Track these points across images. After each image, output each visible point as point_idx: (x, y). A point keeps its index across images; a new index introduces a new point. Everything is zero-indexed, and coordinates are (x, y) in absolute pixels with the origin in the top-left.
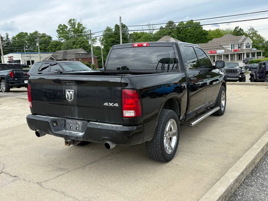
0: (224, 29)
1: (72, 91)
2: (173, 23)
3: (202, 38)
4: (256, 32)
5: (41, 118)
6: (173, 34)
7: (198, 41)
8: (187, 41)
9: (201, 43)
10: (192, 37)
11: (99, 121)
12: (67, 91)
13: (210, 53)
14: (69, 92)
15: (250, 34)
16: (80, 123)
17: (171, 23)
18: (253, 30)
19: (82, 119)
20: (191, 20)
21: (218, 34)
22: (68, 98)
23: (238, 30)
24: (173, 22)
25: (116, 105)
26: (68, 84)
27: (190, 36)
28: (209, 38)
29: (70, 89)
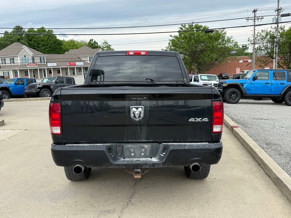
0: (79, 41)
1: (142, 108)
2: (22, 29)
3: (57, 48)
4: (109, 46)
5: (74, 148)
6: (23, 41)
7: (53, 51)
8: (40, 51)
9: (56, 54)
10: (46, 47)
11: (178, 140)
12: (132, 108)
13: (69, 65)
14: (137, 108)
15: (105, 48)
16: (146, 146)
17: (18, 29)
18: (107, 44)
19: (152, 141)
20: (42, 27)
21: (73, 45)
22: (135, 117)
23: (92, 43)
24: (22, 27)
25: (206, 120)
26: (136, 99)
27: (43, 45)
28: (64, 49)
29: (138, 105)
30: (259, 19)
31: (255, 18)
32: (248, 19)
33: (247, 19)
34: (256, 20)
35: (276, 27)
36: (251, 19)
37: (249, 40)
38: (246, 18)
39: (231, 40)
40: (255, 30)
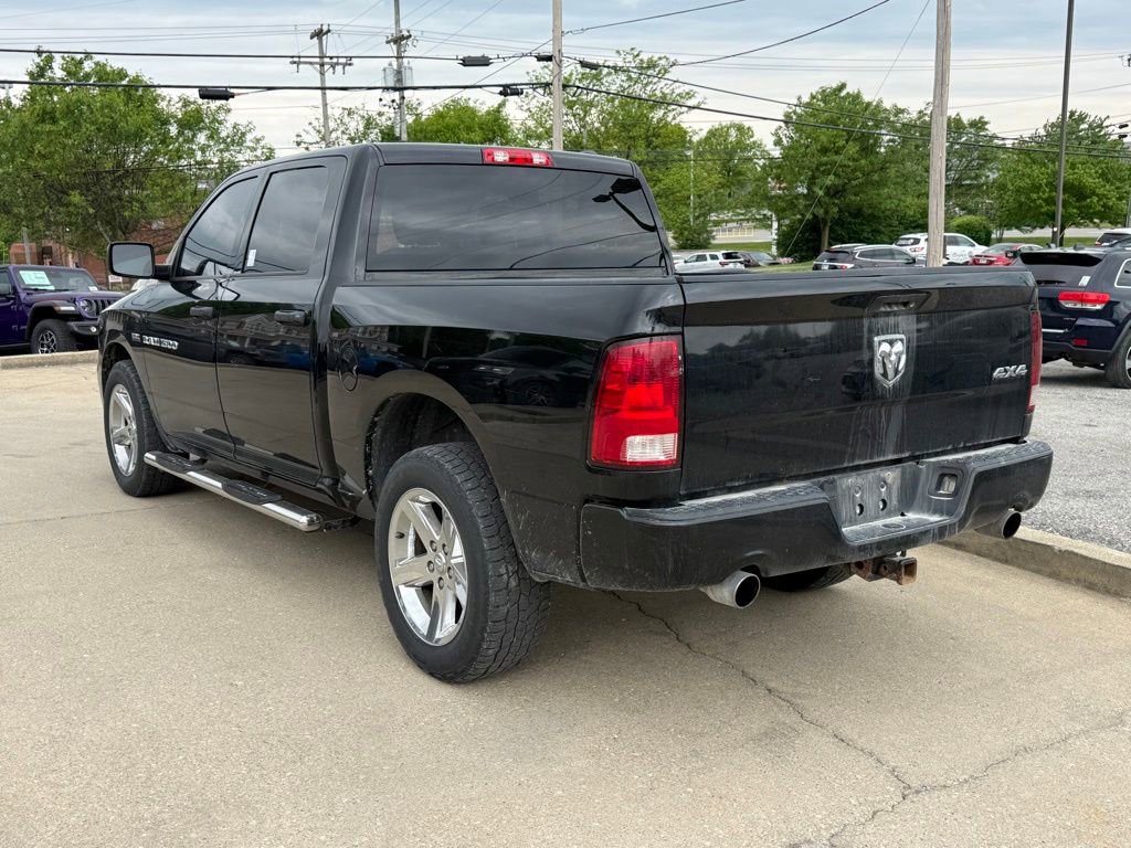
12: (880, 343)
14: (891, 343)
16: (892, 475)
19: (905, 455)
25: (1023, 369)
29: (891, 333)
30: (337, 64)
31: (323, 62)
32: (297, 60)
33: (295, 62)
34: (326, 67)
35: (398, 102)
36: (311, 63)
37: (298, 144)
38: (293, 57)
39: (249, 137)
40: (325, 105)
